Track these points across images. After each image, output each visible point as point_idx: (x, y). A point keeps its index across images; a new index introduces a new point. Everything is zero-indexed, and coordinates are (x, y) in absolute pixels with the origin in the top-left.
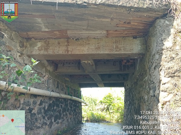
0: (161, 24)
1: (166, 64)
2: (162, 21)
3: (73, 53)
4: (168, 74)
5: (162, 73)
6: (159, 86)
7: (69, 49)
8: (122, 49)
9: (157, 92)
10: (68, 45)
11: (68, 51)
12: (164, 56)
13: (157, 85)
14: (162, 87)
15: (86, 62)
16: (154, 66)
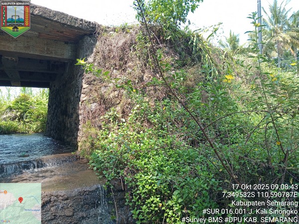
0: (88, 41)
1: (86, 75)
2: (89, 38)
4: (87, 82)
5: (84, 81)
9: (79, 94)
13: (80, 89)
14: (83, 91)
15: (10, 58)
16: (79, 74)
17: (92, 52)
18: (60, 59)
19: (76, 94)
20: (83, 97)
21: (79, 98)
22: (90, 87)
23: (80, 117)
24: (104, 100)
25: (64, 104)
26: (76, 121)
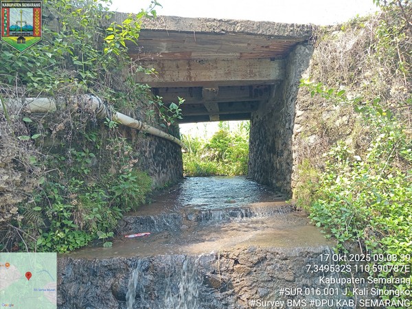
0: (301, 52)
1: (301, 98)
2: (303, 48)
3: (197, 80)
4: (302, 107)
5: (297, 107)
6: (294, 119)
7: (192, 75)
8: (257, 74)
9: (292, 124)
10: (190, 69)
11: (191, 78)
12: (300, 89)
13: (293, 117)
14: (296, 120)
15: (210, 89)
16: (291, 98)
17: (308, 66)
18: (265, 82)
19: (287, 124)
20: (297, 128)
21: (291, 129)
22: (306, 114)
23: (294, 155)
24: (327, 129)
25: (271, 139)
26: (288, 161)
